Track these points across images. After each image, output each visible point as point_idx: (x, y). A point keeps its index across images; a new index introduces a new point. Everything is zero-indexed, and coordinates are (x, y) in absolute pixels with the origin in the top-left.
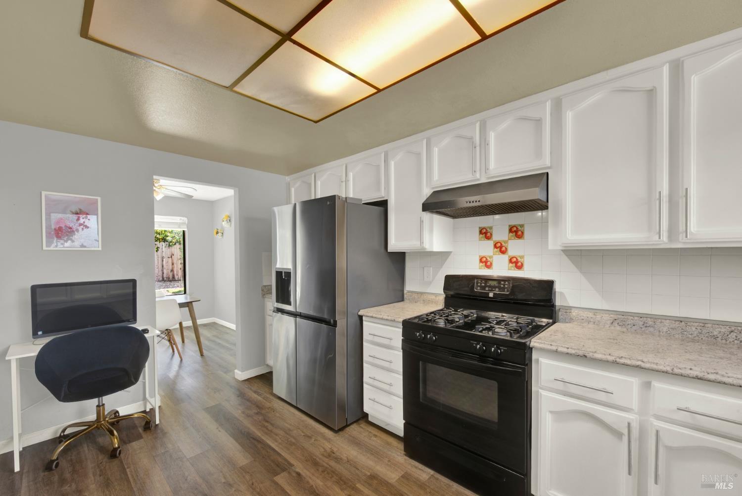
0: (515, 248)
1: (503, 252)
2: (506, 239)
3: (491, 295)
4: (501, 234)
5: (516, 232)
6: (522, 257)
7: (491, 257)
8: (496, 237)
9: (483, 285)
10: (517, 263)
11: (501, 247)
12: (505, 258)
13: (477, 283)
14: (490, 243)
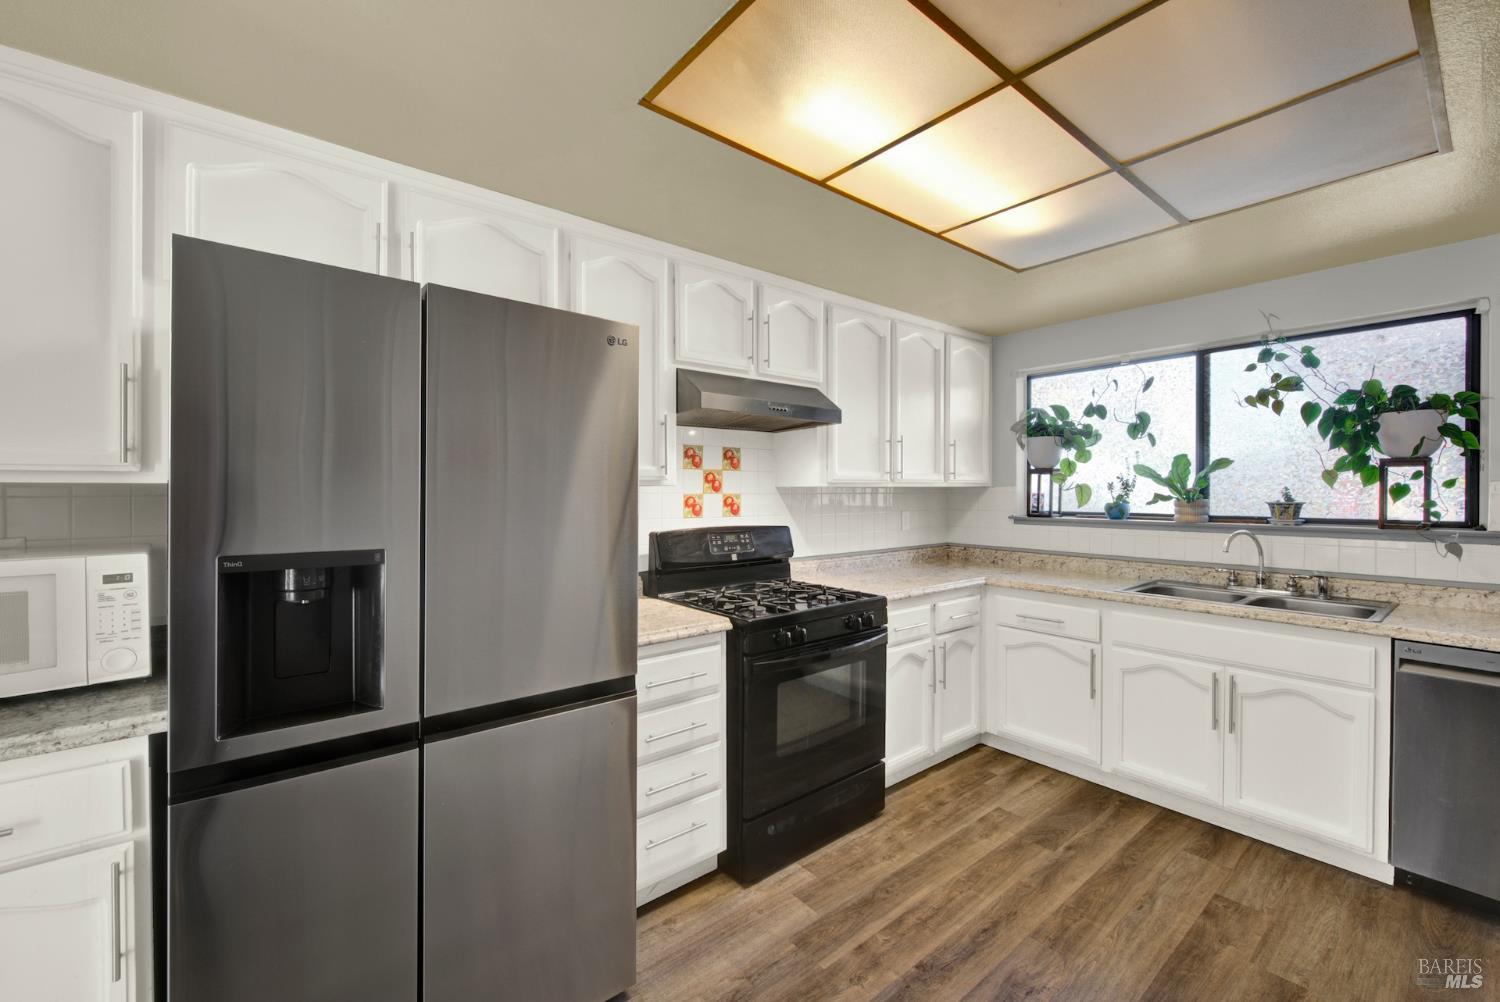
0: (731, 482)
1: (716, 489)
2: (720, 468)
3: (734, 557)
4: (713, 461)
5: (731, 458)
6: (738, 496)
7: (700, 497)
8: (707, 465)
9: (719, 542)
10: (732, 506)
11: (713, 481)
12: (718, 498)
13: (712, 542)
14: (699, 474)
